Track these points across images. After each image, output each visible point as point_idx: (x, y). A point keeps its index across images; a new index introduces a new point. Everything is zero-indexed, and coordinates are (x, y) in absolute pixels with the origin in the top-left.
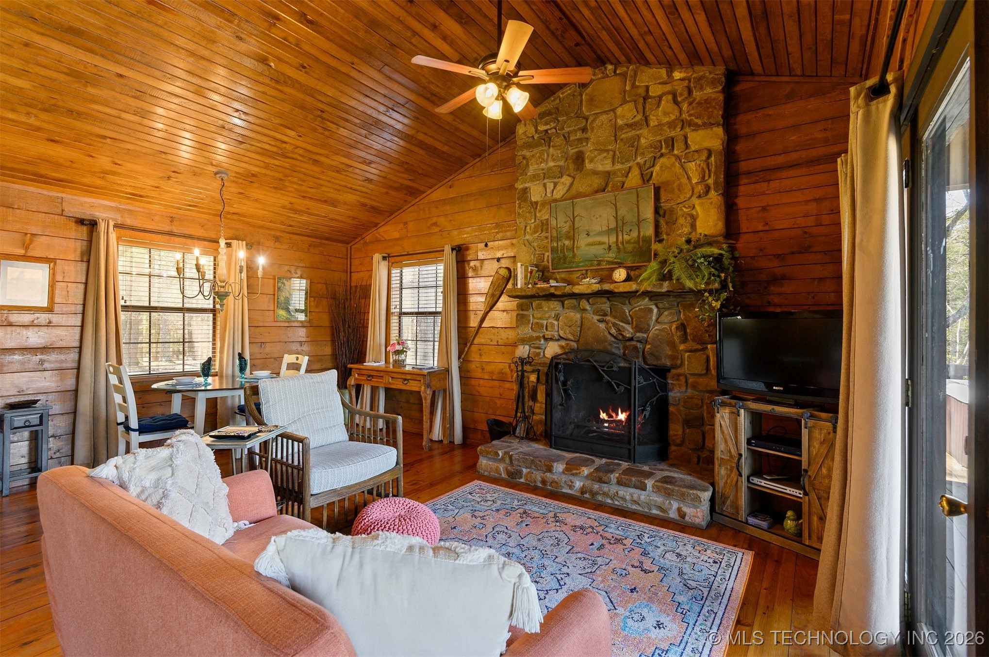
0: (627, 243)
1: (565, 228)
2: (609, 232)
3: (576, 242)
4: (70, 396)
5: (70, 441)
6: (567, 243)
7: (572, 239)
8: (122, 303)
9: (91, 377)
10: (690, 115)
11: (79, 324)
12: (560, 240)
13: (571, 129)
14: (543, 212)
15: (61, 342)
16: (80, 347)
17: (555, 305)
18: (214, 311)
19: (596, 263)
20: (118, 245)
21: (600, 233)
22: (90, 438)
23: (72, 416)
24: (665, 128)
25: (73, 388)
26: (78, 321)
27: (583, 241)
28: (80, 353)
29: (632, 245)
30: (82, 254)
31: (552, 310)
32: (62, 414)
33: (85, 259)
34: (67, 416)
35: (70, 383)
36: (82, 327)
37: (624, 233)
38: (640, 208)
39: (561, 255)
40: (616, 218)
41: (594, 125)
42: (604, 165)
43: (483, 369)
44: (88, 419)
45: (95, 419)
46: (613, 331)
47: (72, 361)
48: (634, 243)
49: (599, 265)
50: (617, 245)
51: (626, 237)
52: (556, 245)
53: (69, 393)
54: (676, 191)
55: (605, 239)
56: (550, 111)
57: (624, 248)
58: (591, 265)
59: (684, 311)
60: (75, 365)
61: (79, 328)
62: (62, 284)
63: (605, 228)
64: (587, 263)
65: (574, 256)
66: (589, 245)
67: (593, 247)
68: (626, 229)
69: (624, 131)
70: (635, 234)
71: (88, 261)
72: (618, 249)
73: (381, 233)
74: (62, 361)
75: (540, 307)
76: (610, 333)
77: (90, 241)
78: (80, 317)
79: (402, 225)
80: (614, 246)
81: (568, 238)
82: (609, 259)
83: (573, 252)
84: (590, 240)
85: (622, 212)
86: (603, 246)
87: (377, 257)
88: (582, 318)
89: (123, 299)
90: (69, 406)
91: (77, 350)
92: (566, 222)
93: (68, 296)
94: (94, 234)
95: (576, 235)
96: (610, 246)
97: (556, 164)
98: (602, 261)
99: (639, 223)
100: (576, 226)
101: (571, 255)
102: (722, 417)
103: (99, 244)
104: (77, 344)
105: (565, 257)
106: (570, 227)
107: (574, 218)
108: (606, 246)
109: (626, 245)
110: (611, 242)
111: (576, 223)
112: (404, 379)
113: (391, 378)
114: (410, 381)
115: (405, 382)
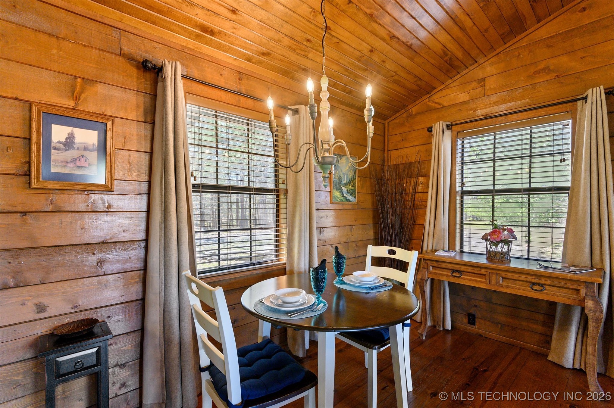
4: (135, 307)
5: (137, 368)
8: (192, 181)
9: (161, 283)
11: (145, 208)
15: (123, 234)
16: (147, 240)
18: (276, 192)
20: (186, 103)
22: (161, 368)
23: (139, 334)
25: (140, 296)
26: (141, 203)
28: (147, 248)
30: (146, 113)
32: (127, 333)
33: (149, 120)
34: (133, 335)
35: (135, 292)
36: (148, 212)
44: (158, 342)
45: (166, 341)
47: (138, 259)
53: (134, 303)
60: (140, 265)
61: (145, 214)
62: (122, 152)
71: (153, 123)
73: (437, 101)
74: (125, 261)
77: (154, 96)
78: (145, 198)
79: (474, 84)
87: (438, 126)
89: (192, 175)
90: (135, 324)
91: (143, 244)
93: (130, 170)
94: (159, 84)
103: (165, 95)
104: (142, 236)
112: (533, 284)
113: (503, 278)
114: (547, 287)
115: (537, 288)
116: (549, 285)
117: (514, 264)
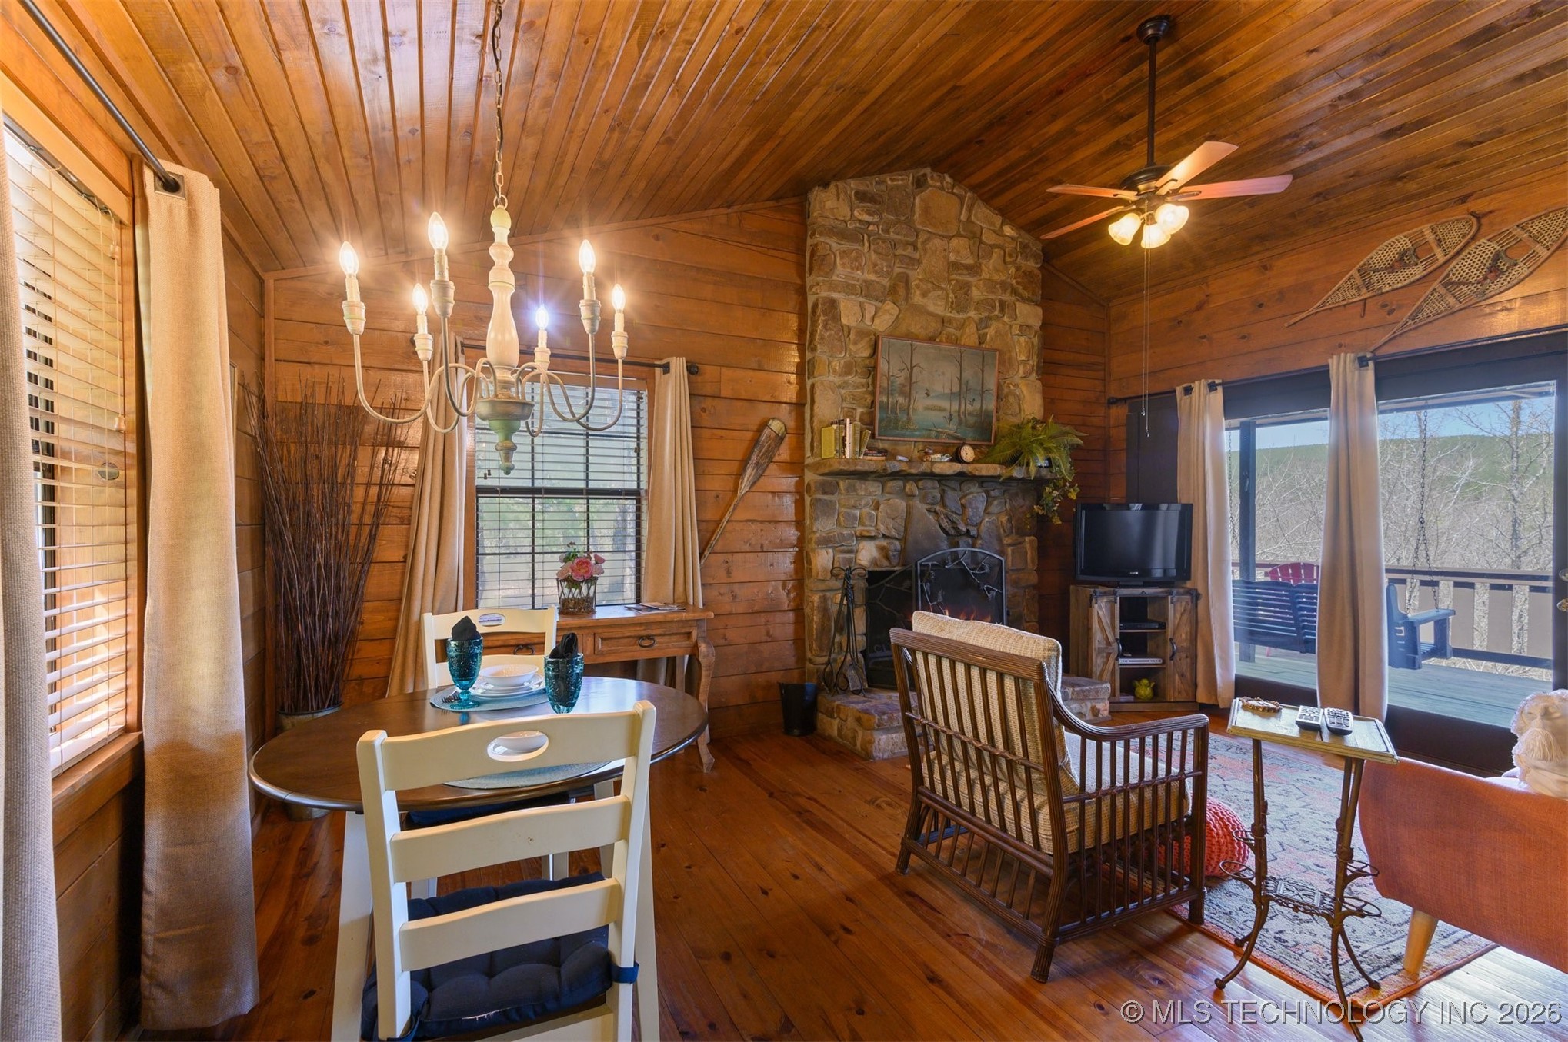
0: (970, 414)
1: (900, 378)
2: (951, 396)
3: (912, 400)
6: (901, 400)
7: (908, 396)
10: (1017, 283)
12: (892, 395)
13: (900, 237)
14: (860, 345)
17: (874, 488)
19: (934, 433)
21: (941, 396)
24: (998, 286)
27: (920, 402)
29: (975, 418)
31: (870, 494)
37: (968, 402)
38: (985, 375)
39: (892, 417)
40: (960, 380)
41: (928, 246)
42: (936, 305)
43: (734, 597)
46: (945, 524)
48: (977, 416)
49: (937, 437)
50: (959, 415)
51: (969, 407)
52: (885, 400)
54: (1007, 364)
55: (945, 404)
56: (873, 197)
57: (966, 421)
58: (929, 437)
59: (1010, 500)
63: (947, 391)
64: (924, 432)
65: (909, 420)
66: (927, 408)
67: (934, 413)
68: (970, 397)
69: (960, 272)
70: (977, 406)
72: (960, 420)
75: (851, 489)
76: (941, 527)
80: (955, 415)
81: (902, 393)
82: (949, 431)
83: (908, 414)
84: (929, 402)
85: (967, 375)
86: (943, 414)
88: (909, 507)
92: (901, 370)
95: (913, 392)
96: (951, 415)
97: (878, 280)
98: (942, 432)
99: (983, 392)
100: (914, 380)
101: (905, 418)
102: (1100, 607)
105: (897, 420)
106: (906, 379)
107: (912, 368)
108: (947, 415)
109: (969, 418)
110: (953, 410)
111: (914, 375)
112: (641, 637)
113: (603, 639)
114: (657, 639)
115: (646, 643)
116: (661, 635)
117: (601, 614)
